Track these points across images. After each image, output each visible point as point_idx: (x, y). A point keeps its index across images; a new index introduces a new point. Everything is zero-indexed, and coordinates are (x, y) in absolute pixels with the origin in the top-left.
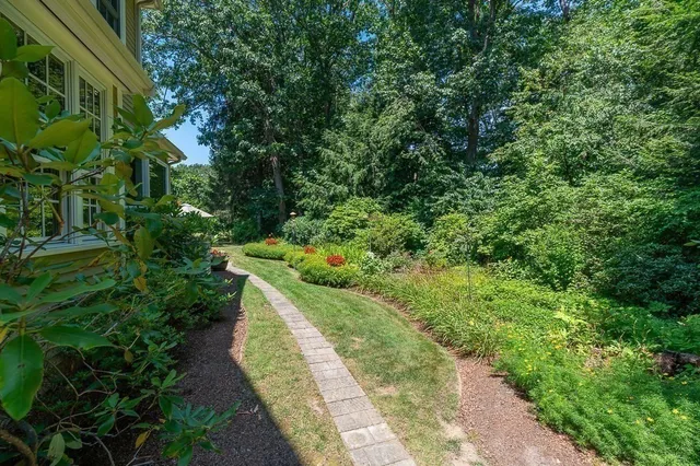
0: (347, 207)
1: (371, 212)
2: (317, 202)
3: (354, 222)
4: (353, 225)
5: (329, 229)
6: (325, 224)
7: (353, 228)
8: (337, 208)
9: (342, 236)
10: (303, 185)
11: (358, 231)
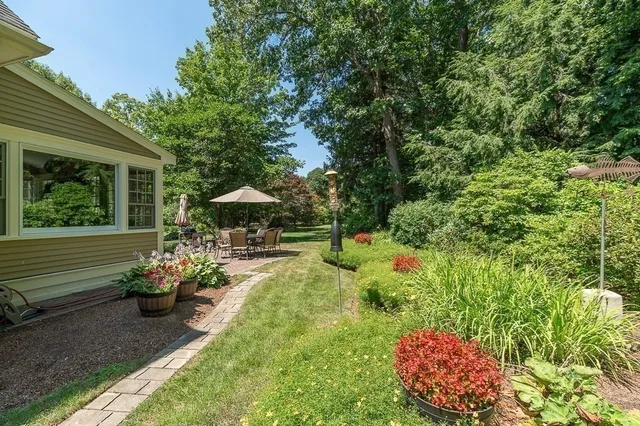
0: (502, 172)
1: (561, 178)
2: (443, 176)
3: (519, 200)
4: (519, 206)
5: (462, 216)
6: (454, 208)
7: (517, 212)
8: (479, 176)
9: (491, 230)
10: (421, 152)
11: (532, 220)
